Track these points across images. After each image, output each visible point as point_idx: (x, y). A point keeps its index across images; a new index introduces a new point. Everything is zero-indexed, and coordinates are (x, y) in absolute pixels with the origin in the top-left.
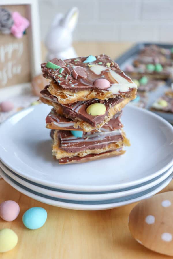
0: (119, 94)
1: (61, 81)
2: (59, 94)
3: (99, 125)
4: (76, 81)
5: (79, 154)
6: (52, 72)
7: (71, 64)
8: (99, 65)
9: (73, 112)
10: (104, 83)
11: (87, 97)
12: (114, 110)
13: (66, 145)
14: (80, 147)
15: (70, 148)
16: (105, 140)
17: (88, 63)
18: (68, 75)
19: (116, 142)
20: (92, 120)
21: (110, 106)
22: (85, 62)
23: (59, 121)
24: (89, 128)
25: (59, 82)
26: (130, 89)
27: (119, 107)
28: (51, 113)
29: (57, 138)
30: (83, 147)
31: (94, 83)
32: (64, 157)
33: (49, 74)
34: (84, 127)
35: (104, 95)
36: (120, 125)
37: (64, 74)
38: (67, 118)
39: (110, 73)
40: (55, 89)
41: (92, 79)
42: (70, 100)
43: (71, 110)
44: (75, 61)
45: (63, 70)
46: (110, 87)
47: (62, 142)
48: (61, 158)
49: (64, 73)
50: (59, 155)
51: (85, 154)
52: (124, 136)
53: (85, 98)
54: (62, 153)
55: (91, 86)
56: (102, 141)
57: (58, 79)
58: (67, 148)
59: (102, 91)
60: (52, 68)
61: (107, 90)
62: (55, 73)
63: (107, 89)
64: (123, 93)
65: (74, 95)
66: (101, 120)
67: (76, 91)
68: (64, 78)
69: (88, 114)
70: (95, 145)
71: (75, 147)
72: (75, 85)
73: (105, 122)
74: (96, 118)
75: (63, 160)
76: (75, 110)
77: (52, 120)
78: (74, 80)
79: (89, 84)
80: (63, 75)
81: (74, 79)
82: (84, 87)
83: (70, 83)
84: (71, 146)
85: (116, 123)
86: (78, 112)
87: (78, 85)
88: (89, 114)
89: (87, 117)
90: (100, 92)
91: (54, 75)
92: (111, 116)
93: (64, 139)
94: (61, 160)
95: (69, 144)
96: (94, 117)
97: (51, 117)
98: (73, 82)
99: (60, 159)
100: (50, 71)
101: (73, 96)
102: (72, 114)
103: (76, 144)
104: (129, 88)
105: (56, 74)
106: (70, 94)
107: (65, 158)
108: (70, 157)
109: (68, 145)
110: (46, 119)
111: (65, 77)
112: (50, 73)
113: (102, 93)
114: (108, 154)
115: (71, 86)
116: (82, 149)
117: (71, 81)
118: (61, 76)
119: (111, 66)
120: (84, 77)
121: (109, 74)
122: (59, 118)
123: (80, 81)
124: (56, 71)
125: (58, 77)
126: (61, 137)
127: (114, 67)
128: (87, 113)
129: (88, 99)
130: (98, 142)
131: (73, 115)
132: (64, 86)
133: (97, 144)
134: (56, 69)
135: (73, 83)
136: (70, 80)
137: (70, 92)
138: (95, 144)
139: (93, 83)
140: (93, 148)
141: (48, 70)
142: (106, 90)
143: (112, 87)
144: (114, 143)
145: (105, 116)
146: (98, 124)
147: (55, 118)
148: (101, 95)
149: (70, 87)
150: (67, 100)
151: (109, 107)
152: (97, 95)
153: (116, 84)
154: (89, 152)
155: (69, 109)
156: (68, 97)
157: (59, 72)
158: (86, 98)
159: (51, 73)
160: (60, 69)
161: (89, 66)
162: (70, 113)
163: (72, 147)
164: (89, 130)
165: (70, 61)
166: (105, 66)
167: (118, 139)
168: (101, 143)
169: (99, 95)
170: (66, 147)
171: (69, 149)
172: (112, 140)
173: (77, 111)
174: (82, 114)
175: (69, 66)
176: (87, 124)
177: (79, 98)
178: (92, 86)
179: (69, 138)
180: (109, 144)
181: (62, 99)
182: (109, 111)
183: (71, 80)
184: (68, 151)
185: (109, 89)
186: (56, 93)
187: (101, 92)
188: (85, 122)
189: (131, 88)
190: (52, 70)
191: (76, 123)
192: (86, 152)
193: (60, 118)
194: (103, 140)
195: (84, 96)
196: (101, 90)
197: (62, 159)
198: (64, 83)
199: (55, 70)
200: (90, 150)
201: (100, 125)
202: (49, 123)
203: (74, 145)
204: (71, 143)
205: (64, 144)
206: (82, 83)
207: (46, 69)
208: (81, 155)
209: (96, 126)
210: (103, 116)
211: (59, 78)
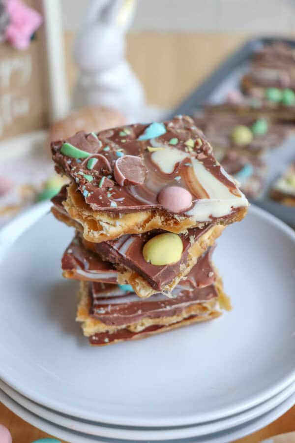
0: (211, 220)
1: (90, 191)
2: (86, 218)
3: (167, 287)
4: (121, 190)
5: (129, 327)
6: (73, 166)
7: (113, 145)
8: (170, 145)
9: (115, 253)
10: (180, 198)
11: (143, 226)
12: (201, 245)
13: (102, 311)
14: (131, 316)
15: (111, 316)
16: (181, 297)
17: (148, 143)
18: (104, 178)
19: (204, 303)
20: (154, 278)
21: (191, 241)
22: (142, 138)
23: (87, 266)
24: (146, 291)
25: (86, 194)
26: (234, 209)
27: (209, 238)
28: (72, 244)
29: (87, 289)
30: (136, 314)
31: (159, 198)
32: (99, 332)
33: (66, 170)
34: (138, 288)
35: (179, 226)
36: (211, 274)
37: (97, 173)
38: (104, 260)
39: (192, 168)
40: (77, 208)
41: (154, 186)
42: (108, 235)
43: (111, 249)
44: (122, 134)
45: (95, 161)
46: (191, 208)
47: (96, 302)
48: (93, 334)
49: (97, 170)
50: (91, 328)
51: (140, 328)
52: (218, 289)
53: (139, 228)
54: (95, 324)
55: (152, 205)
56: (174, 301)
57: (84, 187)
58: (104, 317)
59: (176, 216)
60: (73, 155)
61: (185, 216)
62: (77, 170)
63: (185, 213)
64: (220, 218)
65: (115, 223)
66: (171, 277)
67: (120, 214)
68: (95, 184)
69: (145, 261)
70: (161, 310)
71: (120, 315)
72: (119, 203)
73: (182, 277)
74: (162, 271)
75: (97, 339)
76: (119, 248)
77: (74, 262)
78: (116, 189)
79: (148, 200)
80: (95, 176)
81: (117, 185)
82: (137, 207)
83: (109, 195)
84: (113, 312)
85: (203, 270)
86: (126, 254)
87: (124, 203)
88: (148, 261)
89: (143, 268)
90: (170, 218)
91: (76, 174)
92: (194, 260)
93: (101, 295)
94: (94, 338)
95: (109, 309)
96: (158, 268)
97: (71, 254)
98: (114, 193)
99: (91, 337)
100: (69, 162)
101: (114, 226)
102: (113, 256)
103: (122, 307)
104: (232, 207)
105: (81, 173)
106: (108, 221)
107: (102, 334)
108: (111, 332)
109: (106, 309)
110: (63, 260)
111: (98, 180)
112: (69, 169)
113: (175, 220)
114: (188, 322)
115: (109, 205)
116: (135, 318)
117: (111, 192)
118: (90, 178)
119: (195, 149)
120: (137, 182)
121: (189, 171)
122: (87, 259)
123: (130, 192)
124: (81, 163)
125: (84, 182)
126: (93, 291)
127: (201, 150)
128: (143, 257)
129: (145, 231)
130: (167, 303)
131: (115, 258)
132: (94, 206)
133: (165, 307)
134: (82, 160)
135: (114, 197)
136: (109, 188)
137: (109, 216)
138: (162, 307)
139: (155, 196)
140: (158, 316)
141: (65, 160)
142: (182, 214)
143: (196, 207)
144: (200, 304)
145: (181, 265)
146: (166, 284)
147: (80, 259)
148: (172, 225)
149: (108, 208)
150: (102, 234)
151: (190, 243)
152: (165, 224)
153: (205, 200)
154: (149, 322)
155: (107, 246)
156: (104, 229)
157: (86, 167)
158: (141, 229)
159: (71, 168)
160: (89, 160)
161: (150, 149)
162: (110, 255)
163: (115, 315)
164: (147, 293)
165: (112, 133)
166: (183, 147)
167: (206, 297)
168: (174, 307)
169: (169, 224)
170: (103, 314)
171: (109, 319)
172: (195, 298)
173: (123, 252)
174: (132, 260)
175: (107, 149)
176: (144, 283)
177: (127, 230)
178: (154, 205)
179: (109, 294)
180: (189, 307)
181: (92, 231)
182: (190, 251)
183: (111, 189)
184: (108, 321)
185: (190, 213)
186: (79, 215)
187: (173, 218)
188: (140, 277)
189: (236, 206)
190: (73, 160)
191: (122, 273)
192: (143, 324)
193: (91, 258)
194: (176, 299)
195: (137, 225)
196: (173, 214)
197: (96, 335)
198: (94, 199)
199: (80, 161)
200: (151, 318)
201: (171, 286)
202: (69, 270)
203: (119, 312)
204: (113, 305)
205: (99, 306)
206: (133, 197)
207: (60, 158)
208: (132, 329)
209: (161, 288)
210: (176, 266)
211: (86, 183)
